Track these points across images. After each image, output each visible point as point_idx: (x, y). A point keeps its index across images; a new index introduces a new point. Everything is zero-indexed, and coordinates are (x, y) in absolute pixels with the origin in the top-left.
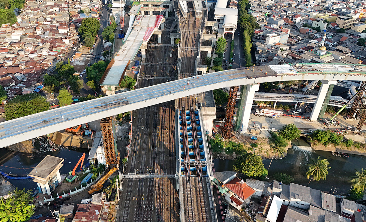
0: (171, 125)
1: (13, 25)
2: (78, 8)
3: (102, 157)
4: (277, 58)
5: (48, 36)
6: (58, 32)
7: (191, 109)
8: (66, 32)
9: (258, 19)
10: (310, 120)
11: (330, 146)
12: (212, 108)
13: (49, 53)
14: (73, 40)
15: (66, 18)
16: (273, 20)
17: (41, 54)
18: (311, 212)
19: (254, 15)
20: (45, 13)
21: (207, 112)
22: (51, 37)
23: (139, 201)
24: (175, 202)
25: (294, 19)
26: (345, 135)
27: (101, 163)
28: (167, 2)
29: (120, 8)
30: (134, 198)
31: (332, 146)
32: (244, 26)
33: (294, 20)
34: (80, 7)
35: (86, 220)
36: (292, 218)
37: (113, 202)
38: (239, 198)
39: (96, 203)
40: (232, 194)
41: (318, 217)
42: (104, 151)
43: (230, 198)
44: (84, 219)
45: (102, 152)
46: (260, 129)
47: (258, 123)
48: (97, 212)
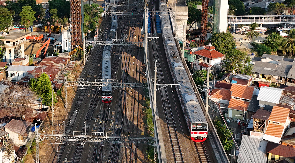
0: (140, 35)
3: (67, 42)
18: (280, 64)
27: (66, 49)
30: (99, 65)
35: (54, 62)
36: (260, 67)
37: (78, 63)
38: (208, 62)
39: (63, 57)
40: (201, 61)
41: (287, 66)
42: (70, 35)
43: (199, 64)
44: (52, 62)
45: (68, 36)
46: (241, 41)
47: (240, 38)
48: (64, 60)
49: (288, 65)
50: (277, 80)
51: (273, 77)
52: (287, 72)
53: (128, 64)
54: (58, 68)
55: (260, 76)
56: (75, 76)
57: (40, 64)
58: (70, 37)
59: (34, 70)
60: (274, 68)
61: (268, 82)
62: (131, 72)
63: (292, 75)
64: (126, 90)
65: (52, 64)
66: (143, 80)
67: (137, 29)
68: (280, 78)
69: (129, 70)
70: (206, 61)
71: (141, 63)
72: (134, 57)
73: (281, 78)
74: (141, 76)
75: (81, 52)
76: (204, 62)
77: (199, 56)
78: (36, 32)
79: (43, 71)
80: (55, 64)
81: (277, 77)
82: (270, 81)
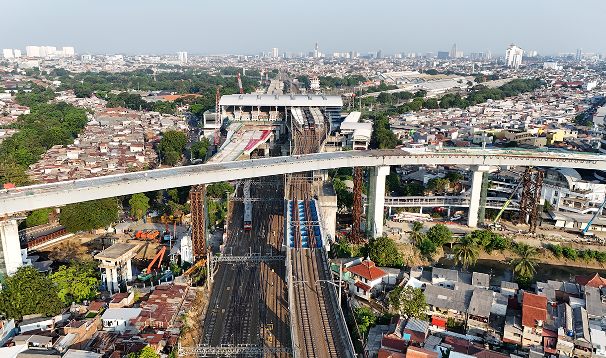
0: (280, 229)
1: (68, 146)
2: (158, 130)
3: (188, 250)
4: (424, 168)
5: (115, 154)
6: (130, 151)
7: (305, 199)
8: (141, 151)
9: (400, 135)
10: (468, 226)
11: (496, 253)
12: (332, 197)
13: (117, 167)
14: (150, 158)
15: (140, 139)
16: (421, 136)
17: (107, 169)
18: (457, 288)
19: (395, 132)
20: (111, 135)
21: (326, 203)
22: (120, 155)
23: (235, 291)
24: (283, 291)
25: (448, 134)
26: (514, 239)
27: (186, 260)
28: (278, 122)
29: (215, 129)
30: (228, 288)
31: (498, 252)
32: (379, 140)
33: (449, 137)
34: (160, 129)
35: (167, 297)
36: (433, 294)
37: (201, 289)
38: (366, 282)
39: (180, 284)
40: (357, 280)
41: (466, 291)
42: (191, 242)
43: (355, 284)
44: (164, 296)
45: (188, 243)
46: (400, 233)
47: (398, 228)
48: (181, 291)
49: (467, 289)
50: (455, 315)
51: (451, 310)
52: (467, 304)
53: (266, 284)
54: (173, 307)
55: (434, 308)
56: (195, 314)
57: (148, 301)
58: (191, 244)
59: (139, 316)
60: (451, 296)
61: (444, 317)
62: (271, 301)
63: (474, 309)
64: (263, 337)
65: (165, 299)
66: (285, 315)
67: (276, 217)
68: (459, 312)
69: (268, 296)
70: (363, 281)
71: (282, 281)
72: (273, 271)
73: (461, 312)
74: (282, 308)
75: (204, 271)
76: (360, 281)
77: (354, 275)
78: (151, 223)
79: (152, 317)
80: (169, 301)
81: (455, 311)
82: (447, 316)
